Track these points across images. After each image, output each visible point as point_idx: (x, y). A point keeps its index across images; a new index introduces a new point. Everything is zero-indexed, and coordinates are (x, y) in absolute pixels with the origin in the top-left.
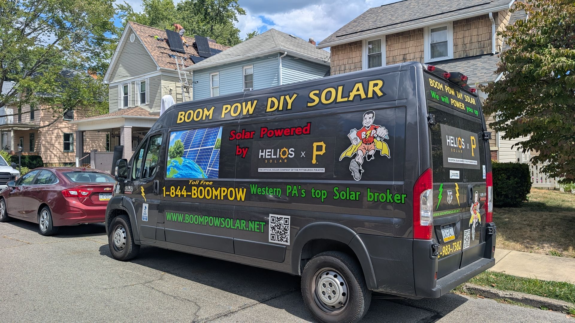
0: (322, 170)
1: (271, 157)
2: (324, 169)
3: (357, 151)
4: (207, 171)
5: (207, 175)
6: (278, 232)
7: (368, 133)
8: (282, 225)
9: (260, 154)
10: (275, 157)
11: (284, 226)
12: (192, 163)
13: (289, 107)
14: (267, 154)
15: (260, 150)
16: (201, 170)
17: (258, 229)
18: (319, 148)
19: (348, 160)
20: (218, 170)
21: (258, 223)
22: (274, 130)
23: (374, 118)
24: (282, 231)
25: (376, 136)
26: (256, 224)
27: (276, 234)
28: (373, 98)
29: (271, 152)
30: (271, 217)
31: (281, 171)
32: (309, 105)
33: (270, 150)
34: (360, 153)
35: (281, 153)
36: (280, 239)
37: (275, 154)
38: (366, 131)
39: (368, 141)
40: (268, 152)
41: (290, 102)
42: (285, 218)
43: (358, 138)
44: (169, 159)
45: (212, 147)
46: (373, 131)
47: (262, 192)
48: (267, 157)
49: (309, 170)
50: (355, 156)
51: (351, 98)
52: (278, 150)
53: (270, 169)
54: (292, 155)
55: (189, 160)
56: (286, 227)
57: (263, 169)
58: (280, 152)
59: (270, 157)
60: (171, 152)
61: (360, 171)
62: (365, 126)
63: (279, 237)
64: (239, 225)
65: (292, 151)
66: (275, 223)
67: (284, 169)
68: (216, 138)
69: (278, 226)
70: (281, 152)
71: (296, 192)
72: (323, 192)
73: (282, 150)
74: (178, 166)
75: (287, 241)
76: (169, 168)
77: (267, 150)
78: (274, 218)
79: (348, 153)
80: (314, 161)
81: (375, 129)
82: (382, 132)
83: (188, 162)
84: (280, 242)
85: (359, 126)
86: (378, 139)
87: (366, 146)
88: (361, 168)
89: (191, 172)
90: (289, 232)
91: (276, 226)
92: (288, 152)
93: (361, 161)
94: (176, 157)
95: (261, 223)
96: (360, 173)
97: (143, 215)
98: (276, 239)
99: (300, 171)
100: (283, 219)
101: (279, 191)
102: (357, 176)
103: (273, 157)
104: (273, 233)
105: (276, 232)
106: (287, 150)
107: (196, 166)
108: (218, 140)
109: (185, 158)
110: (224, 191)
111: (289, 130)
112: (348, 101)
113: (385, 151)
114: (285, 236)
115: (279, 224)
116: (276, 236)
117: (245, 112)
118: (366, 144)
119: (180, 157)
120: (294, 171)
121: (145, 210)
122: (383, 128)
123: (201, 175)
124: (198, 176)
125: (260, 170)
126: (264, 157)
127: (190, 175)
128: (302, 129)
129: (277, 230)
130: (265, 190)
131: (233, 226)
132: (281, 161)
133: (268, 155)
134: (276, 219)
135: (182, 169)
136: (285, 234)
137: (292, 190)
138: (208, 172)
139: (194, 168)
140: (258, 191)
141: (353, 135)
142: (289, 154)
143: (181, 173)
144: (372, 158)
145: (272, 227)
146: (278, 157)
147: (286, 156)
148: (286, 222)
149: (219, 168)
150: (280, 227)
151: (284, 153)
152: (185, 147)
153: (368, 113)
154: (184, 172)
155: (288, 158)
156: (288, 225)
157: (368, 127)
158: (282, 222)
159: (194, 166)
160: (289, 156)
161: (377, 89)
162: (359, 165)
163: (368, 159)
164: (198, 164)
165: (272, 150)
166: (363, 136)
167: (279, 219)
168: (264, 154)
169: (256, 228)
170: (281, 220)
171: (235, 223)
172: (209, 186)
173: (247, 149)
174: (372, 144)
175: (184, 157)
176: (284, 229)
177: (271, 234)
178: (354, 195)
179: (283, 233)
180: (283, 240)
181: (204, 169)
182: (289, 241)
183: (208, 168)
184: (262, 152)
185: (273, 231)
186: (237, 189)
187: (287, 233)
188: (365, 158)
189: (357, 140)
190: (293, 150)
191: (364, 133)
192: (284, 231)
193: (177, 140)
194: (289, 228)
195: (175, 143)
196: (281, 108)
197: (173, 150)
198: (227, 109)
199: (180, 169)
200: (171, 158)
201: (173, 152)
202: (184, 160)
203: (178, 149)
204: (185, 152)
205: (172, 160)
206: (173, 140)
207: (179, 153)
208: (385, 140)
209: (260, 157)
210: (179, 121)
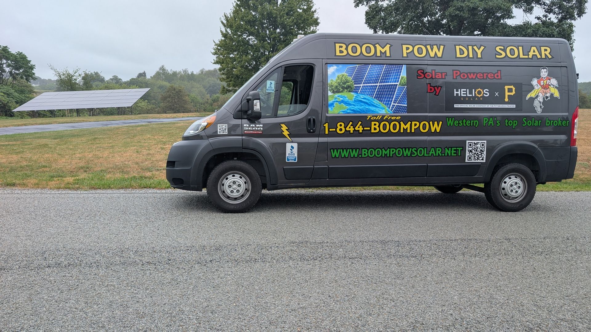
0: (514, 106)
1: (467, 95)
2: (515, 105)
3: (538, 93)
4: (391, 106)
5: (391, 110)
6: (475, 153)
7: (545, 81)
8: (479, 148)
9: (455, 93)
10: (471, 95)
11: (481, 148)
12: (369, 99)
13: (479, 56)
14: (462, 93)
15: (455, 90)
16: (382, 105)
17: (454, 153)
19: (532, 99)
20: (406, 105)
21: (455, 149)
22: (467, 73)
23: (548, 72)
24: (479, 152)
25: (550, 84)
26: (453, 150)
27: (473, 155)
28: (545, 58)
29: (466, 91)
30: (468, 143)
31: (477, 107)
32: (497, 56)
33: (465, 90)
34: (540, 95)
35: (476, 93)
36: (476, 158)
37: (471, 93)
38: (544, 80)
39: (546, 87)
40: (463, 91)
41: (479, 52)
42: (481, 143)
43: (538, 84)
44: (330, 93)
45: (396, 83)
46: (548, 81)
47: (459, 123)
48: (462, 95)
49: (502, 106)
50: (537, 97)
51: (530, 57)
52: (473, 90)
53: (466, 105)
54: (487, 94)
55: (364, 96)
56: (482, 149)
57: (459, 105)
58: (475, 91)
59: (465, 95)
60: (332, 86)
61: (541, 107)
62: (542, 77)
63: (476, 157)
64: (434, 153)
65: (486, 91)
66: (472, 147)
67: (480, 105)
68: (400, 75)
69: (475, 149)
70: (477, 91)
71: (492, 123)
72: (514, 121)
73: (477, 90)
74: (347, 101)
75: (483, 159)
76: (332, 104)
77: (462, 90)
78: (472, 144)
79: (532, 94)
80: (506, 100)
81: (549, 79)
82: (554, 82)
83: (362, 97)
84: (476, 161)
85: (539, 77)
86: (552, 86)
88: (541, 105)
89: (367, 107)
90: (485, 152)
91: (473, 149)
92: (483, 92)
93: (541, 100)
94: (342, 92)
95: (458, 148)
96: (541, 108)
97: (287, 155)
98: (473, 159)
99: (495, 107)
100: (480, 143)
101: (476, 122)
102: (539, 110)
103: (468, 95)
104: (470, 155)
105: (473, 154)
106: (481, 90)
107: (376, 102)
108: (402, 78)
109: (358, 94)
110: (415, 125)
111: (482, 75)
112: (529, 58)
113: (557, 94)
114: (482, 156)
115: (476, 148)
116: (473, 157)
117: (432, 55)
118: (544, 89)
119: (350, 92)
120: (489, 107)
121: (291, 150)
122: (554, 79)
123: (384, 110)
124: (379, 111)
125: (456, 106)
126: (459, 95)
127: (367, 111)
128: (494, 75)
129: (474, 152)
130: (463, 122)
131: (427, 154)
132: (476, 99)
133: (463, 94)
134: (473, 144)
135: (354, 105)
136: (481, 154)
137: (489, 121)
138: (392, 108)
139: (373, 104)
140: (455, 123)
141: (535, 82)
142: (484, 93)
143: (353, 109)
144: (548, 99)
145: (469, 150)
146: (474, 95)
147: (481, 95)
148: (483, 145)
149: (407, 104)
150: (477, 150)
151: (479, 93)
152: (355, 82)
153: (544, 69)
154: (356, 108)
155: (483, 97)
156: (485, 147)
157: (545, 78)
158: (479, 146)
159: (372, 102)
160: (484, 95)
161: (547, 53)
162: (540, 102)
163: (546, 99)
164: (378, 100)
165: (467, 90)
166: (542, 84)
167: (476, 144)
168: (459, 93)
169: (453, 153)
170: (478, 144)
171: (430, 152)
172: (395, 120)
173: (440, 88)
174: (548, 89)
175: (357, 92)
176: (481, 150)
177: (468, 156)
178: (537, 123)
179: (480, 153)
180: (479, 159)
181: (388, 104)
182: (485, 159)
183: (392, 104)
184: (457, 91)
185: (471, 153)
186: (431, 123)
187: (483, 153)
188: (544, 98)
189: (538, 86)
190: (488, 90)
191: (543, 81)
192: (480, 152)
193: (340, 74)
194: (485, 149)
195: (338, 77)
196: (471, 56)
197: (336, 84)
198: (408, 49)
199: (350, 105)
200: (334, 92)
201: (336, 87)
202: (355, 95)
203: (344, 83)
204: (356, 87)
205: (337, 95)
206: (333, 73)
207: (347, 88)
208: (556, 87)
209: (455, 95)
210: (338, 53)
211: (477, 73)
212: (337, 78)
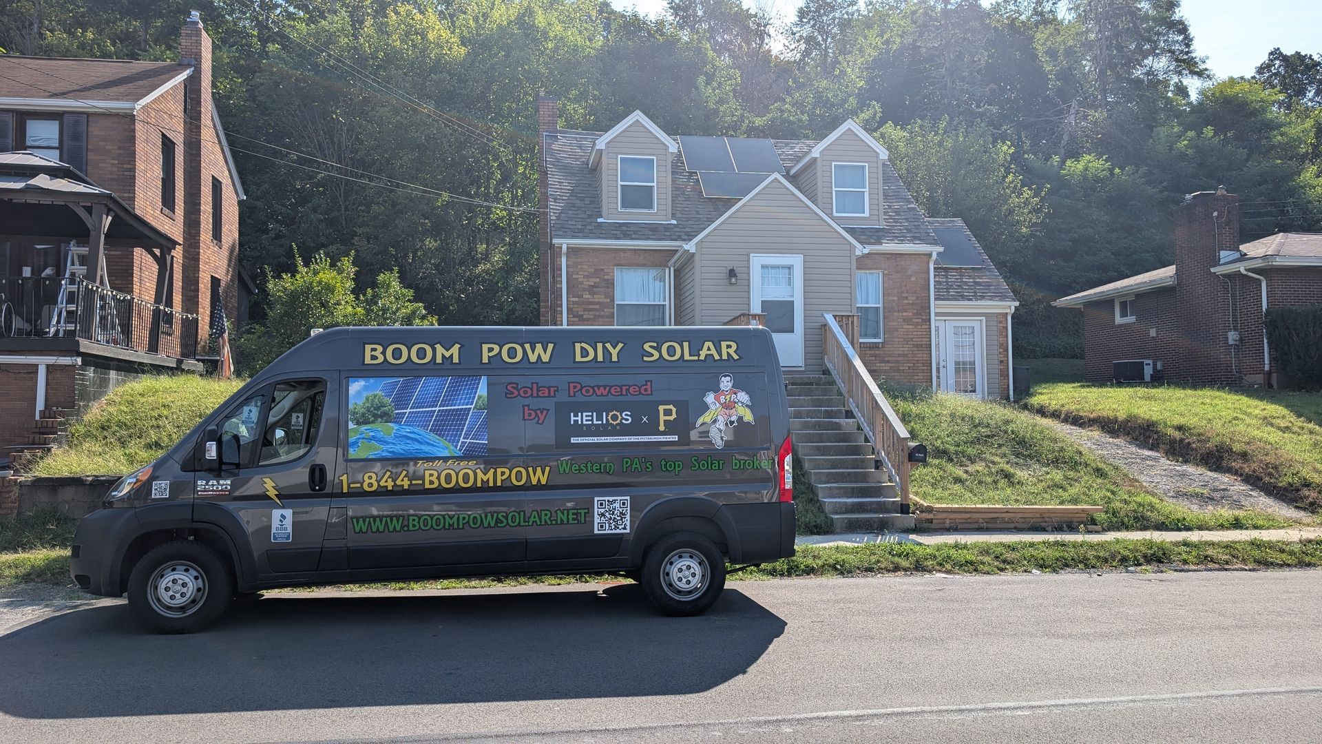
0: (675, 438)
2: (676, 436)
4: (460, 444)
5: (460, 450)
6: (611, 518)
7: (728, 397)
8: (617, 509)
9: (573, 418)
10: (600, 422)
11: (621, 510)
12: (420, 432)
13: (615, 358)
14: (585, 418)
15: (572, 414)
16: (443, 442)
17: (573, 519)
18: (668, 413)
20: (487, 442)
21: (575, 511)
22: (593, 388)
23: (732, 381)
24: (618, 516)
25: (737, 401)
26: (571, 514)
27: (607, 522)
28: (728, 360)
29: (592, 416)
30: (598, 501)
31: (612, 441)
32: (645, 359)
33: (590, 414)
34: (720, 418)
35: (609, 418)
36: (613, 527)
37: (599, 418)
38: (726, 395)
39: (728, 406)
40: (586, 416)
41: (614, 352)
42: (621, 500)
43: (716, 402)
44: (351, 425)
45: (467, 407)
46: (733, 395)
47: (580, 469)
48: (585, 422)
49: (654, 438)
50: (715, 421)
51: (702, 358)
52: (604, 413)
53: (592, 438)
54: (627, 420)
55: (411, 428)
56: (623, 511)
57: (580, 438)
58: (607, 416)
59: (590, 423)
60: (354, 413)
61: (722, 438)
62: (723, 390)
63: (612, 525)
64: (537, 519)
65: (626, 415)
66: (605, 508)
67: (616, 438)
68: (475, 394)
69: (610, 511)
70: (610, 416)
71: (638, 466)
72: (677, 463)
73: (611, 414)
74: (382, 438)
75: (625, 528)
76: (356, 443)
77: (585, 414)
78: (604, 502)
79: (706, 418)
80: (662, 428)
81: (735, 393)
82: (743, 397)
83: (409, 430)
84: (614, 532)
85: (716, 389)
86: (740, 405)
87: (727, 411)
88: (723, 435)
89: (417, 446)
90: (628, 517)
91: (607, 512)
92: (621, 416)
93: (723, 428)
94: (373, 422)
95: (580, 511)
96: (723, 440)
97: (274, 531)
98: (607, 528)
99: (641, 440)
100: (618, 501)
101: (610, 466)
102: (719, 444)
103: (595, 422)
104: (602, 522)
105: (607, 519)
106: (618, 414)
107: (433, 437)
108: (480, 397)
109: (400, 425)
110: (503, 473)
111: (619, 389)
112: (699, 360)
113: (748, 417)
114: (623, 522)
115: (611, 509)
116: (607, 525)
117: (533, 358)
118: (726, 409)
119: (386, 422)
120: (632, 440)
121: (281, 521)
122: (744, 393)
123: (447, 451)
125: (573, 440)
126: (580, 423)
127: (417, 452)
128: (640, 388)
129: (609, 516)
130: (586, 467)
131: (524, 522)
132: (609, 428)
133: (587, 420)
134: (607, 503)
135: (393, 443)
136: (621, 520)
137: (631, 464)
138: (462, 446)
139: (426, 440)
140: (573, 468)
141: (710, 398)
142: (623, 419)
143: (391, 450)
144: (734, 425)
145: (600, 513)
146: (604, 422)
147: (618, 421)
148: (624, 504)
150: (613, 512)
151: (615, 418)
152: (395, 405)
153: (725, 376)
154: (398, 448)
155: (621, 424)
156: (627, 507)
157: (727, 391)
158: (617, 505)
159: (426, 437)
160: (623, 421)
161: (731, 351)
162: (721, 431)
163: (731, 426)
164: (435, 434)
166: (722, 400)
167: (612, 502)
168: (579, 418)
169: (571, 519)
170: (615, 503)
171: (529, 518)
172: (467, 467)
173: (545, 412)
174: (734, 410)
175: (399, 423)
176: (621, 513)
177: (599, 523)
178: (717, 465)
179: (619, 518)
180: (618, 528)
181: (454, 442)
182: (628, 527)
183: (461, 440)
184: (576, 415)
185: (602, 518)
186: (530, 469)
187: (625, 518)
188: (727, 424)
189: (716, 405)
190: (629, 413)
191: (724, 397)
192: (620, 516)
193: (370, 394)
194: (629, 511)
195: (367, 399)
196: (600, 358)
197: (362, 410)
198: (490, 350)
199: (388, 443)
200: (358, 423)
201: (363, 414)
202: (396, 428)
203: (378, 408)
204: (397, 414)
205: (363, 428)
206: (359, 393)
207: (381, 417)
208: (747, 406)
209: (572, 423)
210: (368, 360)
211: (611, 387)
212: (364, 400)
